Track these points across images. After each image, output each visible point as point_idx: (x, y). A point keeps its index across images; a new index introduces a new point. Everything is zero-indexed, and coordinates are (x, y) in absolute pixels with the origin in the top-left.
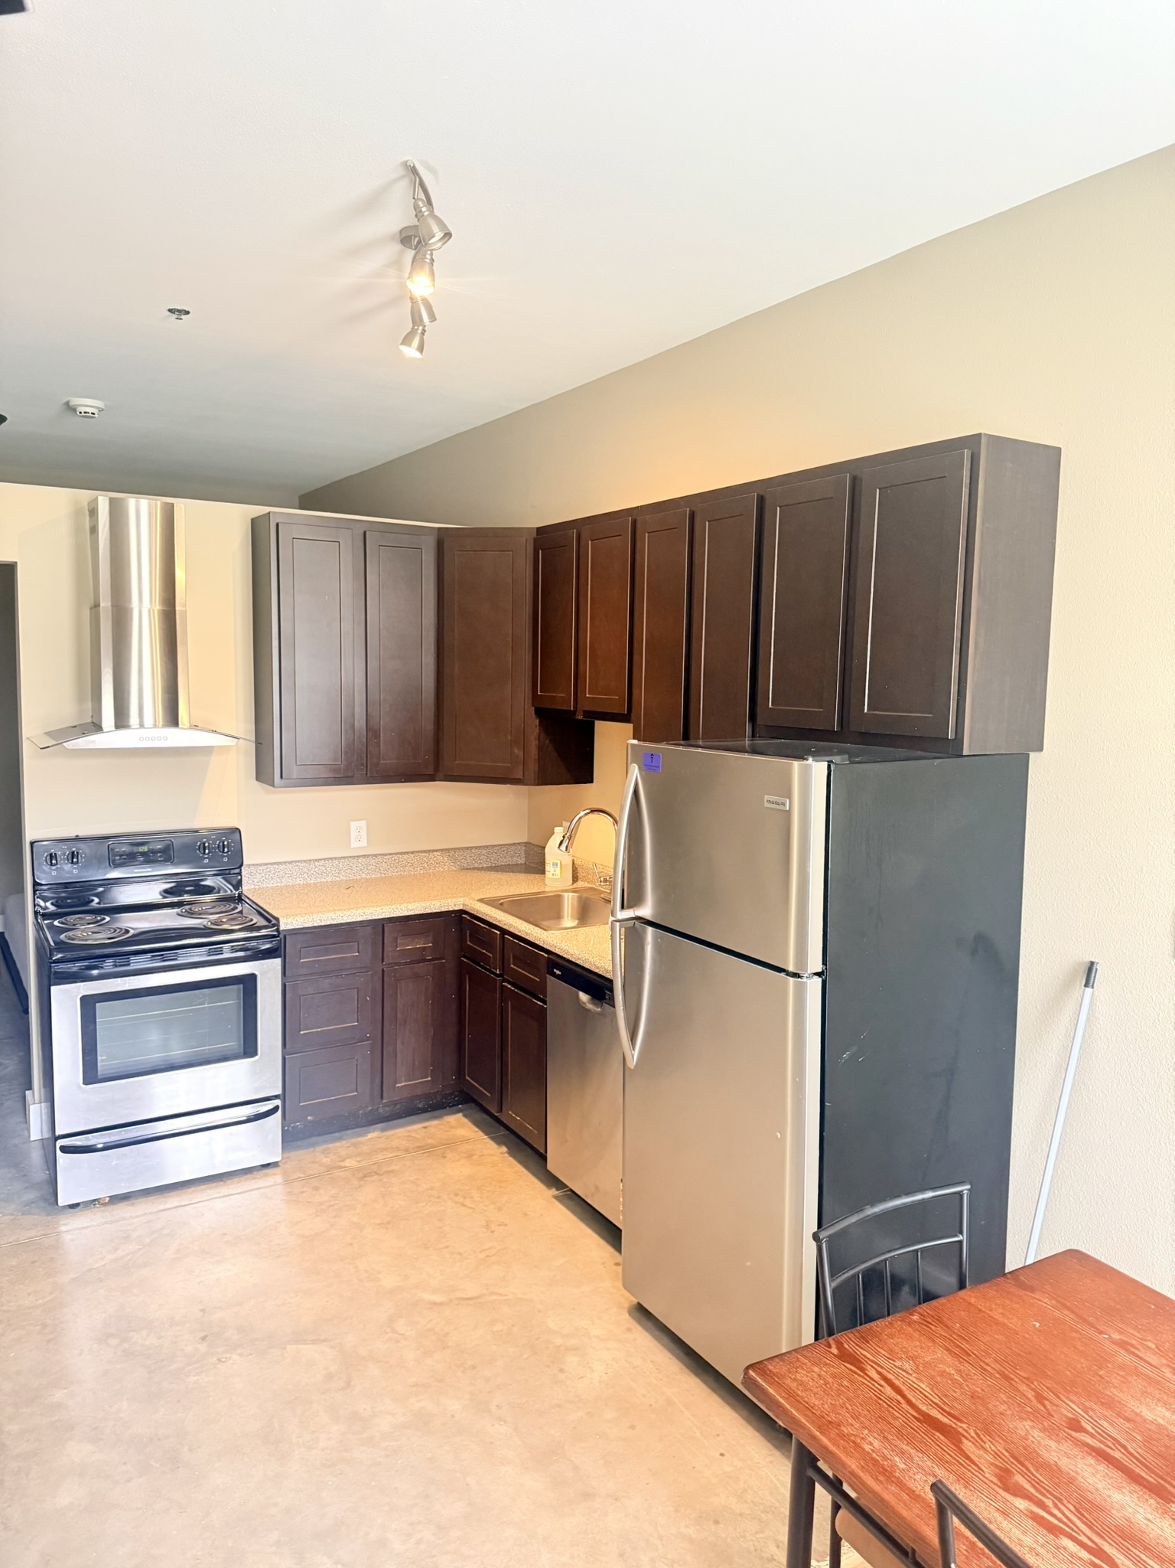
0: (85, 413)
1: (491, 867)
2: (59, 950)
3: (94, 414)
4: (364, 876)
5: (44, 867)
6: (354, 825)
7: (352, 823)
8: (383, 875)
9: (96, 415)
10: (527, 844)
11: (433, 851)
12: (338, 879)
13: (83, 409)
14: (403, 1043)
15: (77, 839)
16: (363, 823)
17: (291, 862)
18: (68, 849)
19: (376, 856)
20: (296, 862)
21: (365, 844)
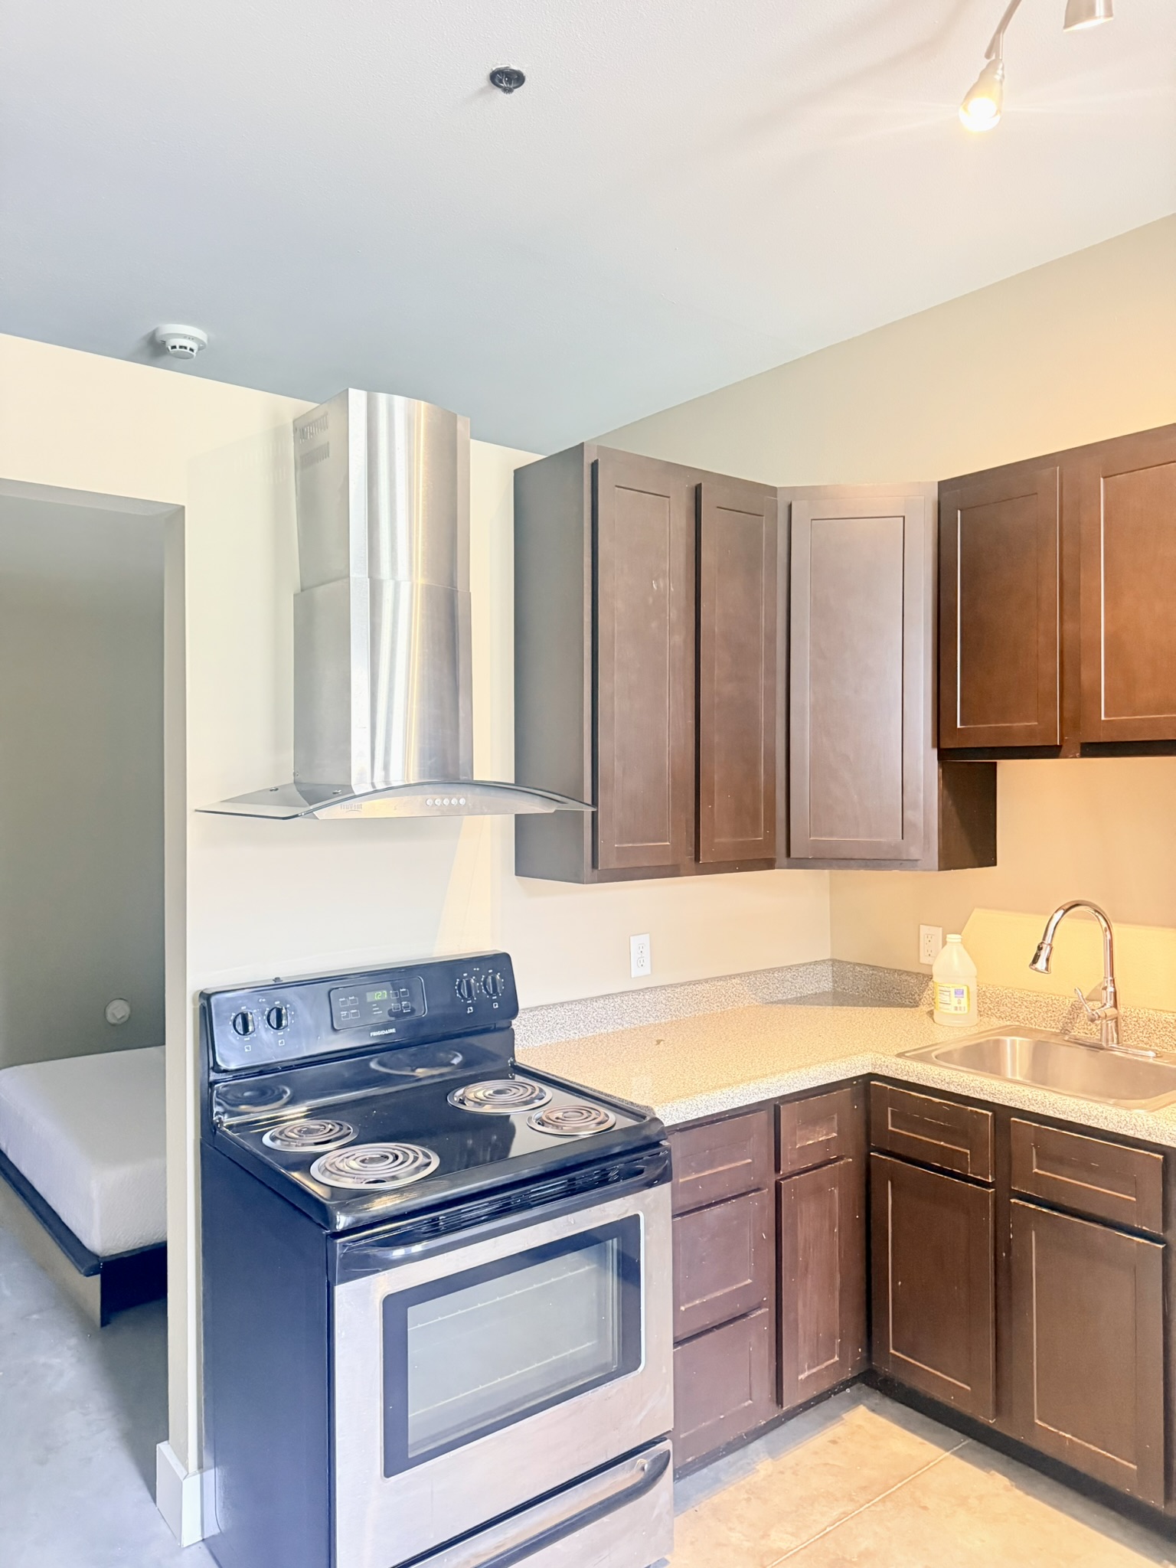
0: (181, 347)
1: (797, 998)
2: (344, 1208)
3: (192, 350)
4: (651, 1020)
5: (231, 1038)
6: (635, 941)
7: (632, 938)
8: (674, 1018)
9: (194, 354)
10: (834, 962)
11: (731, 977)
12: (620, 1027)
13: (178, 342)
14: (804, 1306)
15: (278, 984)
16: (645, 939)
17: (562, 1004)
18: (268, 1002)
19: (663, 987)
20: (568, 1003)
21: (649, 972)
